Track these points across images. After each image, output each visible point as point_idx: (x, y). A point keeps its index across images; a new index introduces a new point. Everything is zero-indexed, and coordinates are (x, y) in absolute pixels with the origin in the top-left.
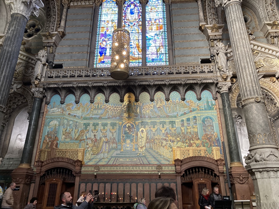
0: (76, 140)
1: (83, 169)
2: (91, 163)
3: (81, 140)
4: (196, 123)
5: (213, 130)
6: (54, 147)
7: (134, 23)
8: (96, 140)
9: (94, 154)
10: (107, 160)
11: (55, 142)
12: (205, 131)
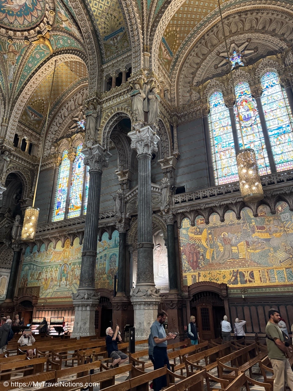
0: (37, 279)
1: (39, 301)
2: (43, 297)
3: (39, 280)
4: (105, 260)
5: (116, 265)
6: (25, 286)
7: (80, 176)
8: (46, 279)
9: (45, 290)
10: (51, 294)
11: (26, 282)
12: (111, 266)
